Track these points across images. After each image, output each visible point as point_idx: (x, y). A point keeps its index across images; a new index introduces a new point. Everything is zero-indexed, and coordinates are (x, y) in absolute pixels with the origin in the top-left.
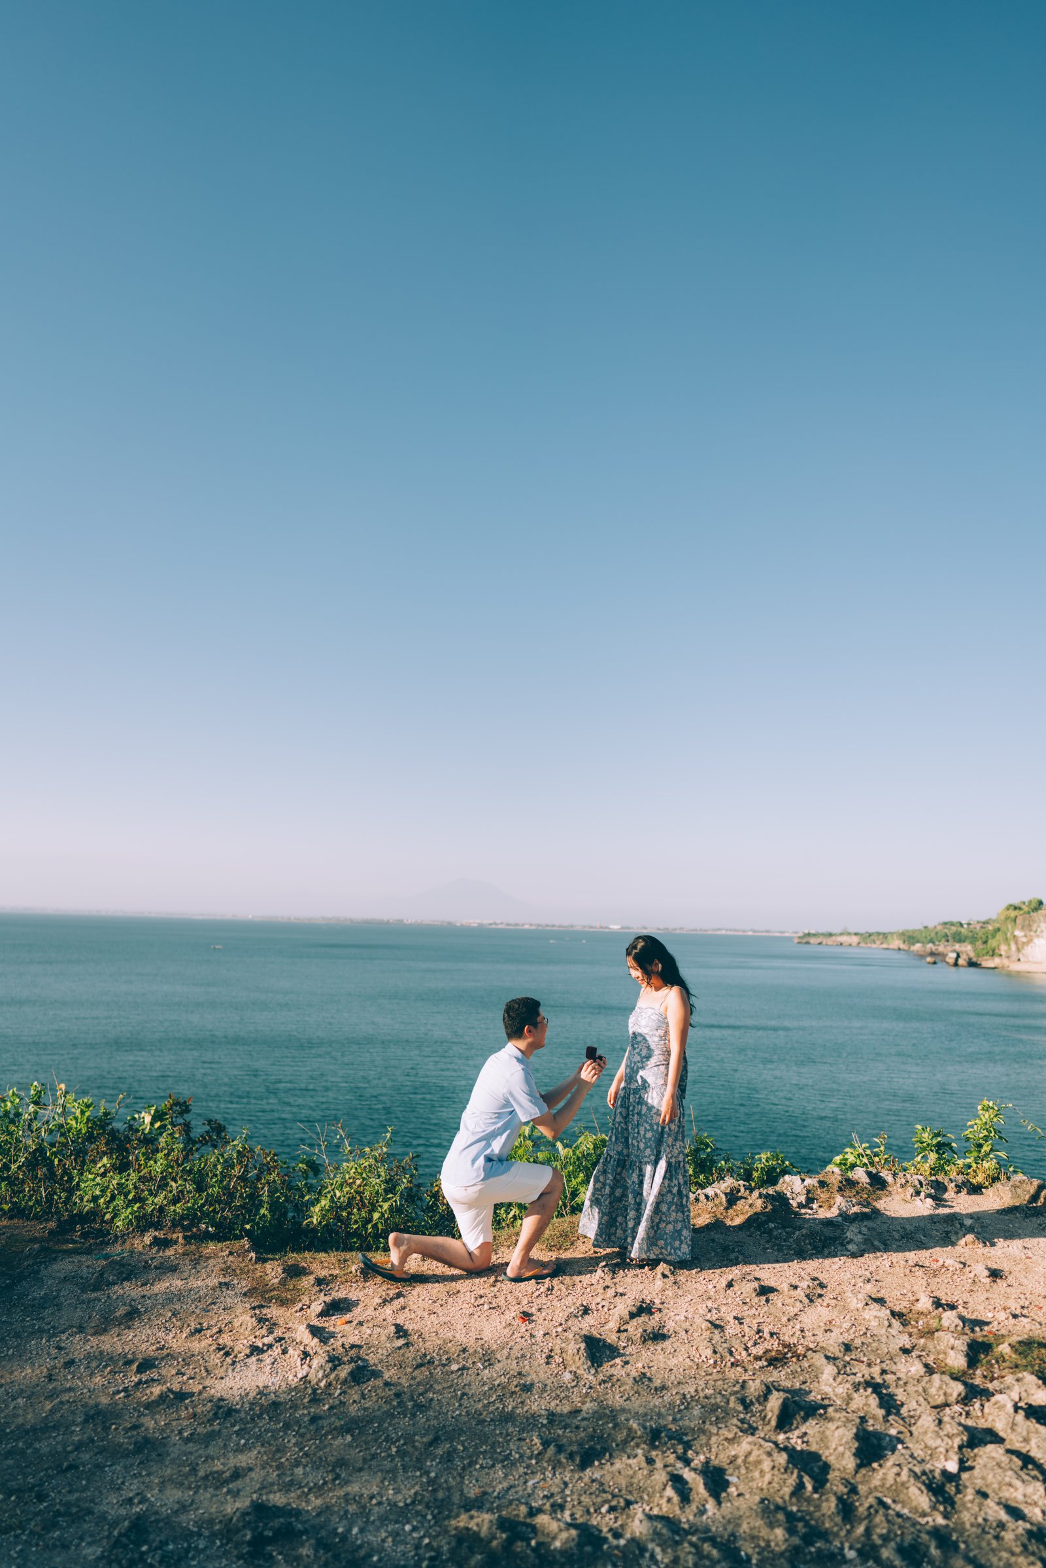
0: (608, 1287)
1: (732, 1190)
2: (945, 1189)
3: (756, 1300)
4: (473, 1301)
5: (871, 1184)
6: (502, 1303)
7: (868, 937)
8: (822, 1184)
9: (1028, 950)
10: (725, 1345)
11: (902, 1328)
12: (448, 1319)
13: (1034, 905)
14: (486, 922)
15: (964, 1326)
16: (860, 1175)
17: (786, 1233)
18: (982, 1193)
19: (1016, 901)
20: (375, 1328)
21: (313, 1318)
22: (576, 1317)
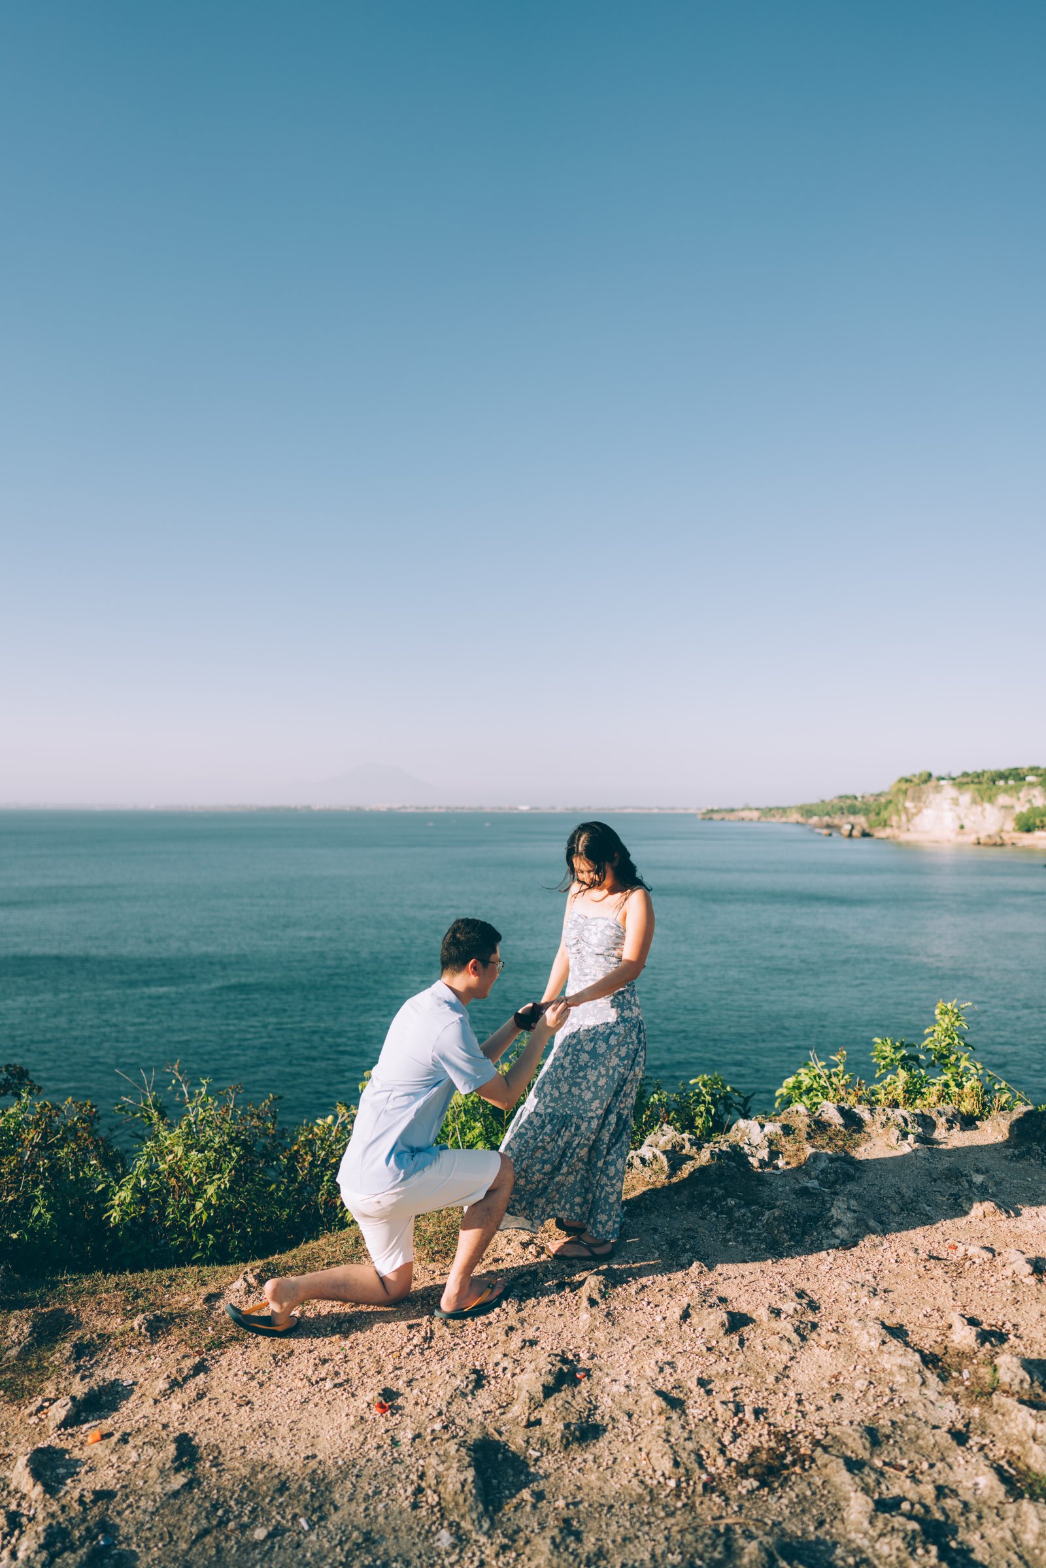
0: (511, 1329)
1: (674, 1147)
2: (934, 1125)
3: (725, 1342)
4: (310, 1373)
5: (845, 1126)
6: (355, 1373)
8: (787, 1130)
10: (690, 1445)
11: (941, 1387)
12: (267, 1415)
13: (924, 777)
14: (395, 806)
15: (1033, 1382)
16: (830, 1112)
17: (752, 1213)
18: (977, 1128)
20: (145, 1447)
21: (51, 1432)
22: (464, 1395)
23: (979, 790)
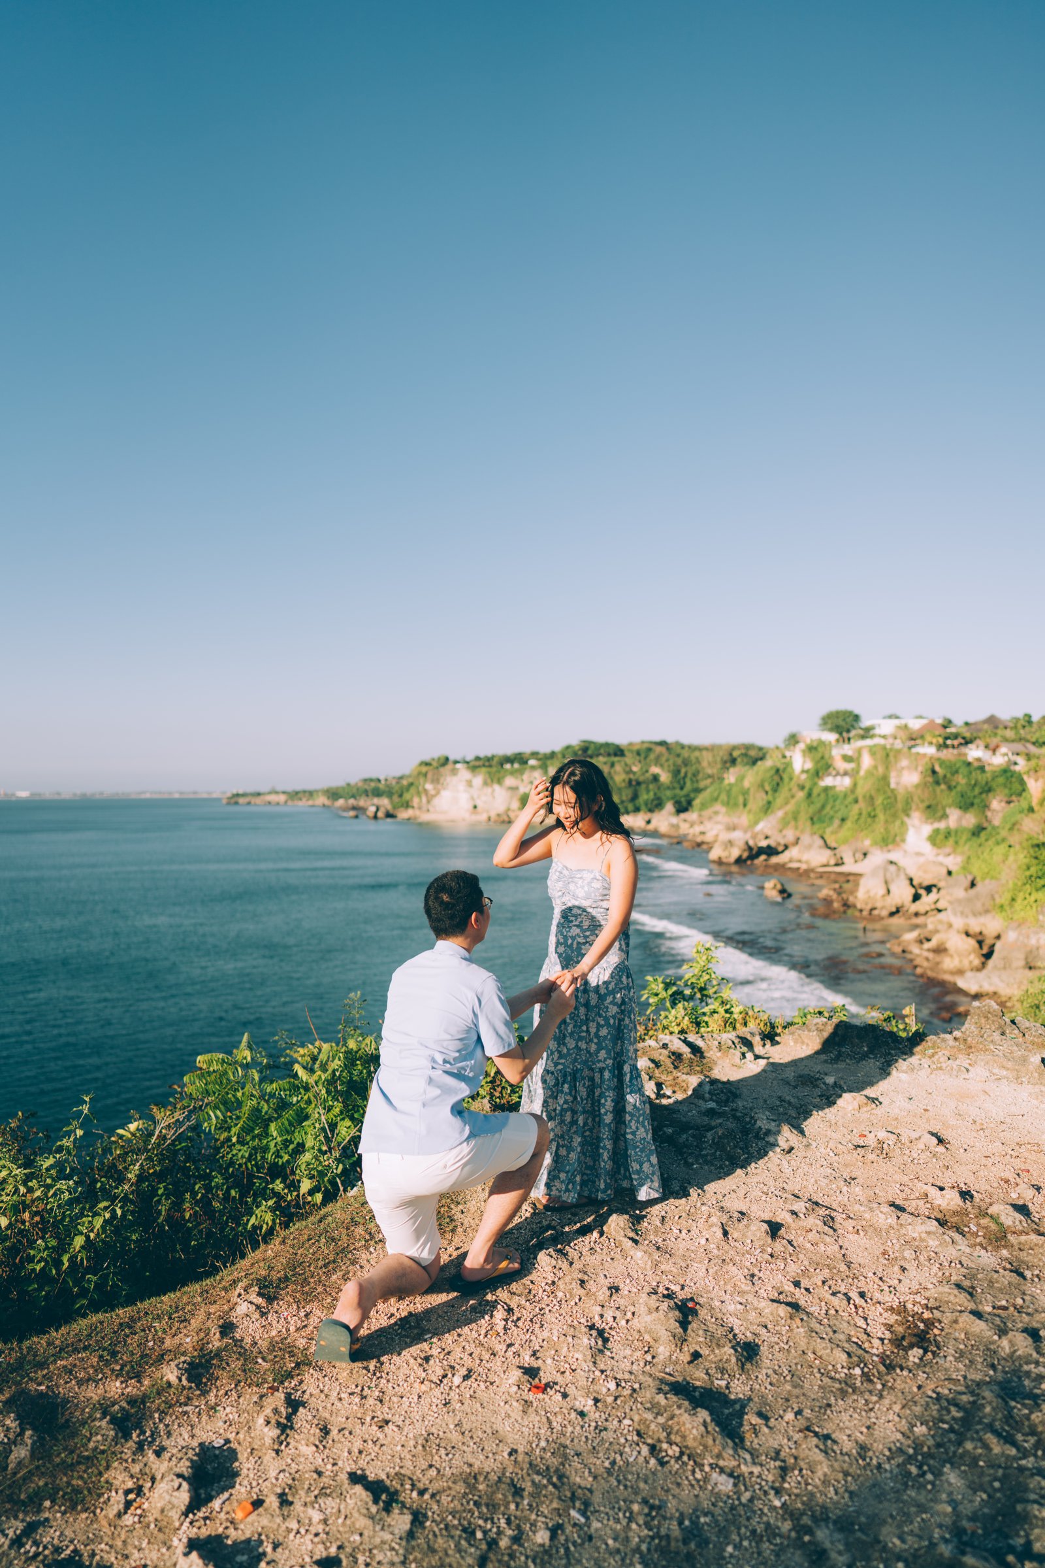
0: (582, 1282)
3: (778, 1247)
4: (422, 1375)
5: (693, 1054)
6: (469, 1362)
7: (295, 795)
8: (654, 1063)
9: (436, 801)
10: (841, 1337)
11: (966, 1241)
12: (419, 1427)
13: (442, 761)
16: (675, 1043)
18: (779, 1042)
19: (427, 758)
20: (320, 1501)
21: (177, 1524)
22: (601, 1351)
23: (489, 773)
